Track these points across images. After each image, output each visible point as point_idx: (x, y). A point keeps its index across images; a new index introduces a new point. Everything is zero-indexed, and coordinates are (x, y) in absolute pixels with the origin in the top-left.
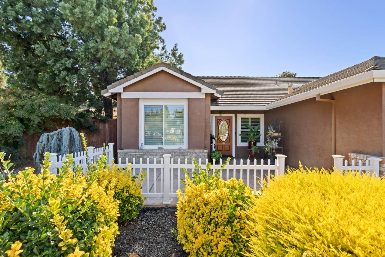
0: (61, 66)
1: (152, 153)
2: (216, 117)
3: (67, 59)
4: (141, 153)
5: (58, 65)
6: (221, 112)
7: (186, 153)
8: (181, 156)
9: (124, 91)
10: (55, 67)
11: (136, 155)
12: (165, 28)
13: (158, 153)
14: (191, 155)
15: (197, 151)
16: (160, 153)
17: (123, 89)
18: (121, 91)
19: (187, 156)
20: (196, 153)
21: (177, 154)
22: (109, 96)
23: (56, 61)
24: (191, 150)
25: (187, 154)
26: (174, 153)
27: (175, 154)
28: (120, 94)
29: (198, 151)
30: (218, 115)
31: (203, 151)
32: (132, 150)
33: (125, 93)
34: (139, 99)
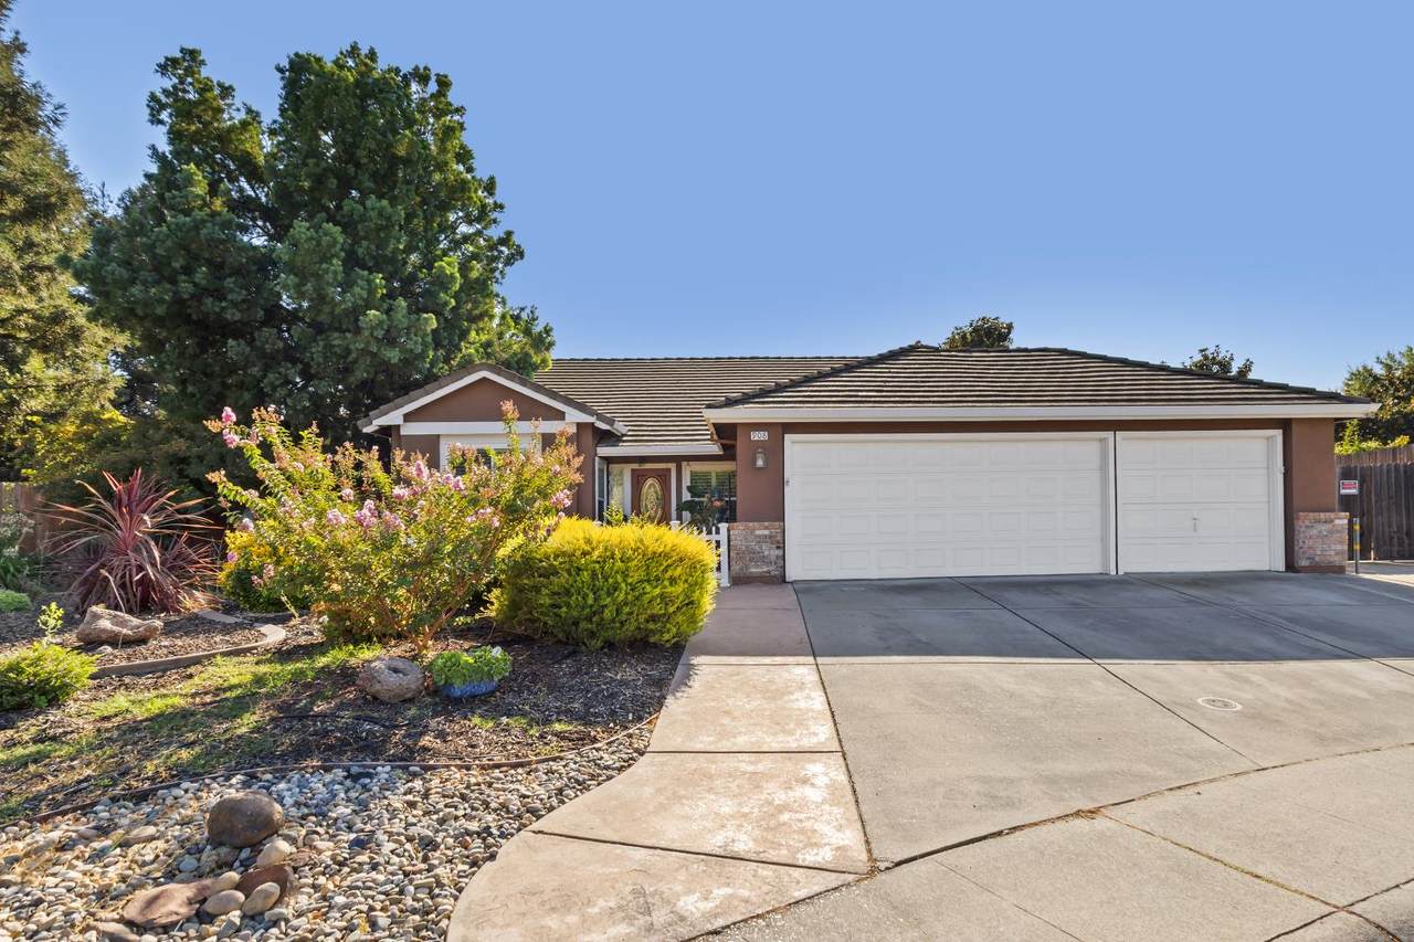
0: (277, 379)
2: (633, 470)
3: (290, 366)
5: (271, 376)
6: (643, 459)
9: (405, 421)
10: (265, 381)
12: (521, 254)
17: (402, 418)
18: (399, 421)
22: (375, 432)
23: (266, 369)
28: (399, 426)
30: (636, 466)
33: (408, 424)
34: (439, 436)
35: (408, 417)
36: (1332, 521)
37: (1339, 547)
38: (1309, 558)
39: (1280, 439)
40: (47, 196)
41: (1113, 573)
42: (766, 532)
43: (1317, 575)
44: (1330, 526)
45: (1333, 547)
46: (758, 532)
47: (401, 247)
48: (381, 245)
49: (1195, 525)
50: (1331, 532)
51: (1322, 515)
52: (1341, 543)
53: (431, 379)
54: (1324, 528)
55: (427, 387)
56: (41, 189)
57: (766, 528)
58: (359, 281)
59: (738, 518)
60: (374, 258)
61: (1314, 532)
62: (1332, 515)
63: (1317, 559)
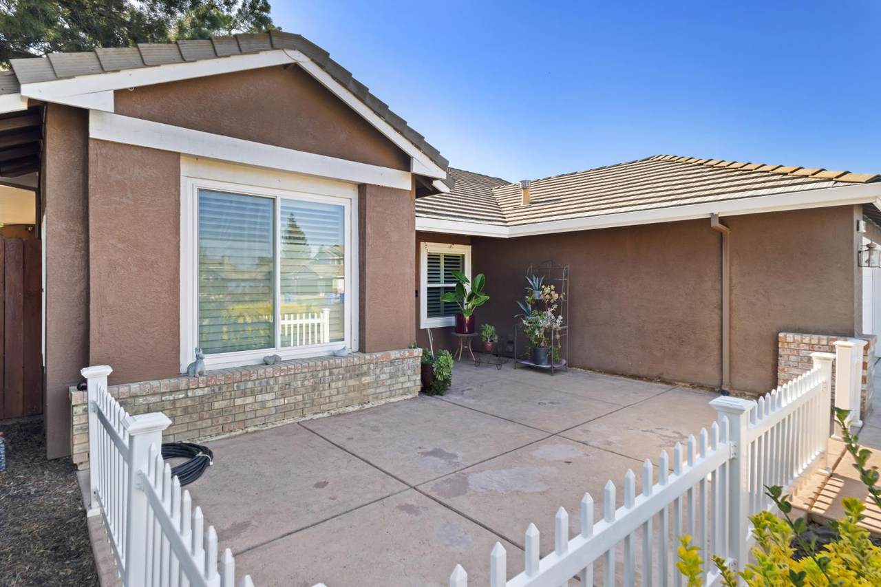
1: (250, 385)
4: (199, 392)
7: (365, 367)
8: (351, 378)
11: (174, 401)
13: (272, 382)
14: (378, 370)
15: (395, 354)
16: (281, 379)
18: (98, 102)
19: (369, 375)
20: (392, 362)
21: (339, 374)
24: (379, 355)
25: (369, 368)
26: (327, 373)
27: (331, 374)
29: (398, 356)
31: (411, 354)
32: (155, 383)
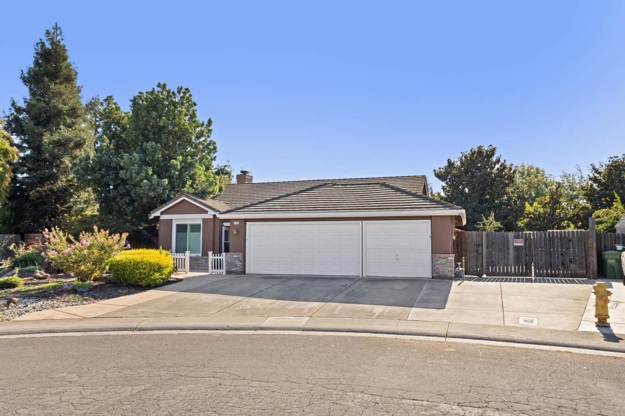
9: (162, 215)
17: (160, 213)
18: (160, 215)
22: (153, 219)
28: (159, 217)
34: (172, 220)
35: (162, 213)
36: (447, 258)
37: (450, 269)
38: (436, 273)
39: (430, 223)
40: (80, 141)
41: (361, 276)
42: (237, 256)
43: (440, 280)
44: (445, 260)
45: (447, 269)
46: (234, 256)
47: (160, 156)
48: (153, 157)
49: (397, 258)
50: (446, 262)
51: (442, 255)
52: (451, 267)
53: (169, 199)
54: (443, 261)
55: (167, 203)
56: (78, 139)
57: (237, 255)
58: (143, 171)
59: (230, 250)
60: (151, 161)
61: (439, 262)
62: (447, 255)
63: (440, 273)
